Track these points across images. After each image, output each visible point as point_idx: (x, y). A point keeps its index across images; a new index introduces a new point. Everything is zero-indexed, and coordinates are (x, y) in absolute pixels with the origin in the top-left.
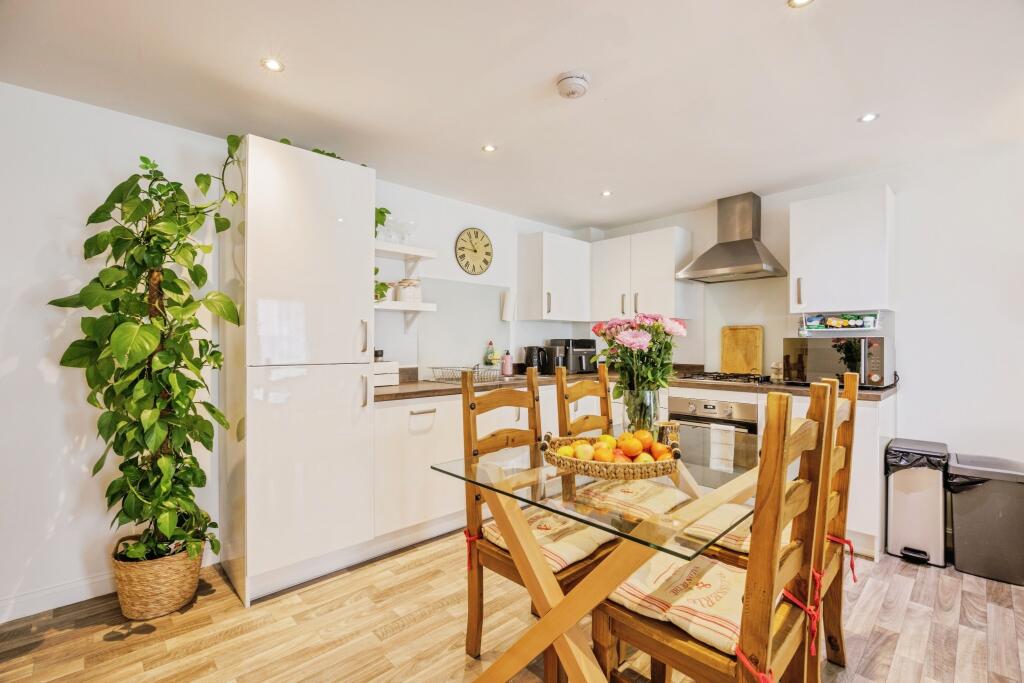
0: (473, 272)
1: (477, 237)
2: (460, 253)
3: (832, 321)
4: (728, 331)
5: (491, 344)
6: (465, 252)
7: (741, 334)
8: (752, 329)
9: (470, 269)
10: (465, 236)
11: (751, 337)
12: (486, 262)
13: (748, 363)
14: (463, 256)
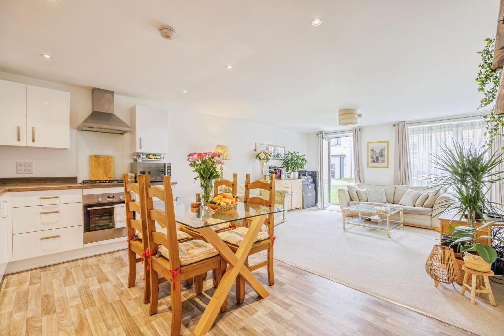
3: (151, 157)
4: (94, 158)
7: (102, 160)
8: (108, 157)
11: (107, 161)
13: (106, 174)
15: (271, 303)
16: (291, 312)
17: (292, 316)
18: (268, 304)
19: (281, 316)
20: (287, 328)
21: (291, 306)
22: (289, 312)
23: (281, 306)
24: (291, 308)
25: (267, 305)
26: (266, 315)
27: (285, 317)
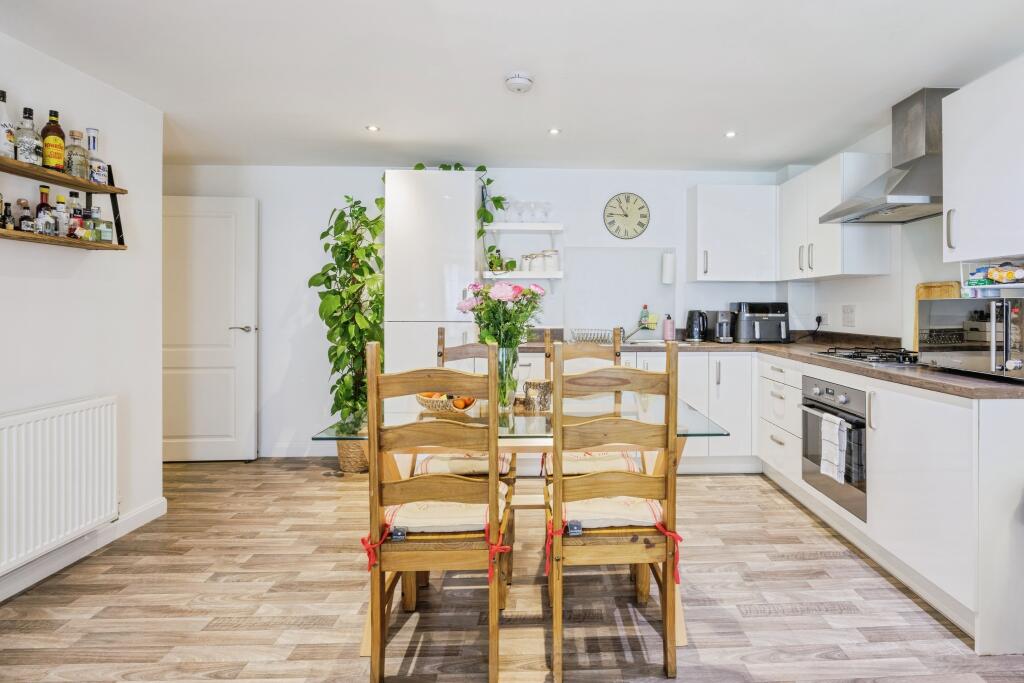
0: (627, 237)
1: (628, 201)
2: (609, 220)
4: (922, 290)
5: (645, 307)
6: (615, 218)
9: (622, 233)
10: (615, 203)
12: (640, 224)
14: (613, 222)
15: (343, 641)
16: (285, 647)
17: (281, 641)
18: (348, 634)
19: (307, 629)
20: (284, 617)
21: (289, 659)
22: (292, 642)
23: (314, 646)
24: (289, 653)
25: (350, 632)
26: (338, 616)
27: (296, 631)
